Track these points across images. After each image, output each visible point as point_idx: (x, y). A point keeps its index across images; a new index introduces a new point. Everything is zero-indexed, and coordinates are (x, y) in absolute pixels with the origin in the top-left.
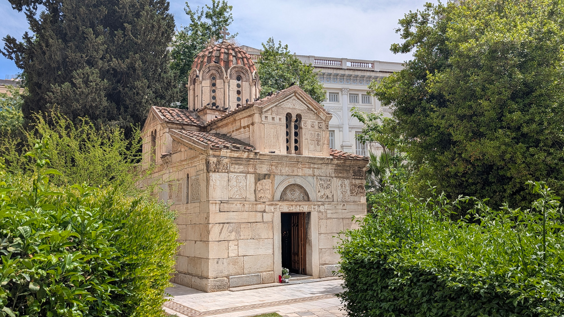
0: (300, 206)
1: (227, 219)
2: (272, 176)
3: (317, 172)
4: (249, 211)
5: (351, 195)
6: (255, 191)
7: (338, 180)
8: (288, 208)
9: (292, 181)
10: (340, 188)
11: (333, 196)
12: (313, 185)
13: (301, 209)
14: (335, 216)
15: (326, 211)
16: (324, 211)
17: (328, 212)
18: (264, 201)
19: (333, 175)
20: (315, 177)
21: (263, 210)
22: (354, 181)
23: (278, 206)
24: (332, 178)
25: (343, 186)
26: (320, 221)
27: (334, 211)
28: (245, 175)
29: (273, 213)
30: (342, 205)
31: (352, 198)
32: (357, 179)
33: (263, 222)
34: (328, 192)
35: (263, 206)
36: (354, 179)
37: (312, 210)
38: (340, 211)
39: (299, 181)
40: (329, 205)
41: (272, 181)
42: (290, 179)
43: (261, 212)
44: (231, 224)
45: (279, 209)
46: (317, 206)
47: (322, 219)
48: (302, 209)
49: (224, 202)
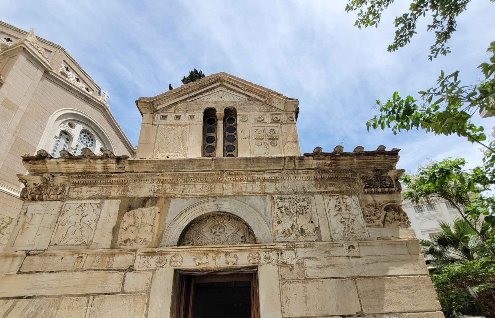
0: (227, 254)
1: (30, 289)
2: (161, 201)
3: (270, 187)
4: (91, 270)
5: (369, 226)
6: (115, 230)
7: (327, 198)
8: (195, 260)
9: (210, 207)
10: (334, 212)
11: (317, 229)
12: (262, 212)
13: (229, 259)
14: (328, 273)
15: (300, 261)
16: (294, 262)
17: (308, 263)
18: (134, 247)
19: (314, 190)
20: (268, 196)
21: (126, 266)
22: (370, 198)
23: (169, 257)
24: (312, 194)
25: (344, 208)
26: (287, 285)
27: (325, 262)
28: (99, 201)
29: (154, 271)
30: (346, 248)
31: (373, 232)
32: (378, 193)
33: (123, 291)
34: (302, 222)
35: (130, 257)
36: (368, 193)
37: (262, 261)
38: (343, 260)
39: (226, 206)
40: (308, 250)
41: (161, 209)
42: (207, 204)
43: (123, 270)
44: (37, 300)
45: (171, 262)
46: (275, 253)
47: (292, 281)
48: (234, 260)
49: (36, 252)
